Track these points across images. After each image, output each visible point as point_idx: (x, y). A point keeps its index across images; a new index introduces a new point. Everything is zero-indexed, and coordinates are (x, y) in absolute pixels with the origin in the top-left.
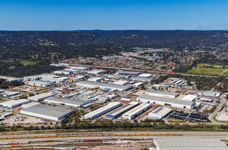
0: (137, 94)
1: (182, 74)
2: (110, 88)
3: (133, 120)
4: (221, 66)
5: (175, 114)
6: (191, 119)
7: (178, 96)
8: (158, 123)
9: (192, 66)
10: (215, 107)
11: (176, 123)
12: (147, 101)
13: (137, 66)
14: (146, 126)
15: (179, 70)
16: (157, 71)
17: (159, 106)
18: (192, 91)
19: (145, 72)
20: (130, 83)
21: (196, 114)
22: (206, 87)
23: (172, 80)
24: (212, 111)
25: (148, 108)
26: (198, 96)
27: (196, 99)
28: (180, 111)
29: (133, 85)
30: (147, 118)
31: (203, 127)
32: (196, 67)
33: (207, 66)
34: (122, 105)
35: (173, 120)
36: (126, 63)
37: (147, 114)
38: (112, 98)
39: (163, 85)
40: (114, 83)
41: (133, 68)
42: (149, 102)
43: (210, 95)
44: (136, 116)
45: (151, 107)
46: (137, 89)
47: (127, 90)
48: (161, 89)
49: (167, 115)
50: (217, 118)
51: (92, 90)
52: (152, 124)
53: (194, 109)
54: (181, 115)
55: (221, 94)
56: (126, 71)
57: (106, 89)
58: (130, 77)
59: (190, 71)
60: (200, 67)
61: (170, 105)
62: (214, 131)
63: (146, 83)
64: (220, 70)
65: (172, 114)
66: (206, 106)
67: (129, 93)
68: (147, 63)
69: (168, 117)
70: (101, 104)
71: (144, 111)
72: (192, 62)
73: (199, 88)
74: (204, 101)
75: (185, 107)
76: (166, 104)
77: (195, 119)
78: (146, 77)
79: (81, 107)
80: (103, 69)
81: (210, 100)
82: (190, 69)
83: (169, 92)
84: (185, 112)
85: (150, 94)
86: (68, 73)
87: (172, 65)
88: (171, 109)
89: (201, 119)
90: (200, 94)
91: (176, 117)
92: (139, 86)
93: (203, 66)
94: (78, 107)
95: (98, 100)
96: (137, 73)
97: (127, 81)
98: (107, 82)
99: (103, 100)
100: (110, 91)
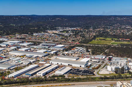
0: (51, 58)
1: (84, 45)
2: (33, 55)
3: (44, 76)
4: (111, 39)
5: (73, 71)
6: (83, 74)
7: (79, 59)
8: (60, 78)
9: (93, 39)
10: (100, 66)
11: (72, 77)
12: (56, 63)
13: (56, 40)
14: (51, 80)
15: (83, 42)
16: (69, 42)
17: (64, 66)
18: (88, 56)
19: (61, 44)
20: (48, 52)
21: (87, 71)
22: (98, 53)
23: (77, 49)
24: (98, 68)
25: (56, 68)
26: (91, 58)
27: (90, 61)
28: (77, 69)
29: (50, 53)
30: (54, 75)
31: (89, 79)
32: (95, 40)
33: (102, 39)
34: (39, 67)
35: (71, 75)
36: (49, 38)
37: (55, 72)
38: (33, 62)
39: (70, 52)
40: (37, 51)
41: (53, 41)
42: (58, 64)
43: (99, 58)
44: (47, 73)
45: (59, 67)
46: (52, 55)
47: (45, 56)
48: (68, 55)
49: (68, 72)
50: (99, 73)
51: (20, 56)
52: (56, 78)
53: (86, 67)
54: (77, 72)
55: (106, 57)
56: (48, 43)
57: (30, 56)
58: (49, 47)
59: (90, 42)
60: (97, 40)
61: (72, 65)
62: (95, 81)
63: (59, 51)
64: (110, 41)
65: (71, 71)
66: (95, 65)
67: (46, 58)
68: (63, 37)
69: (68, 73)
70: (24, 66)
71: (53, 70)
72: (93, 36)
73: (93, 53)
74: (94, 62)
75: (81, 66)
76: (69, 65)
77: (85, 74)
78: (61, 47)
80: (32, 42)
81: (98, 61)
82: (91, 41)
83: (74, 56)
84: (80, 69)
85: (60, 58)
86: (5, 45)
87: (80, 39)
88: (72, 68)
89: (89, 74)
90: (93, 57)
91: (73, 73)
92: (54, 53)
93: (100, 39)
94: (7, 69)
95: (22, 64)
96: (54, 45)
97: (46, 50)
98: (32, 51)
99: (26, 64)
100: (33, 57)
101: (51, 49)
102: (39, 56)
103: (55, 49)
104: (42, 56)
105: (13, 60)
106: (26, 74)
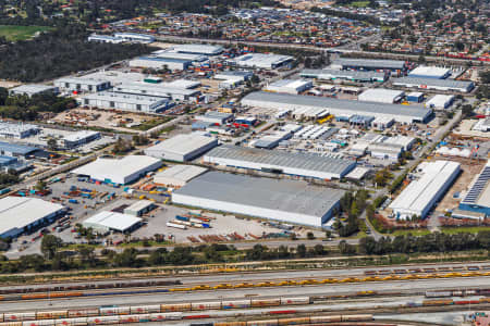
0: (465, 131)
13: (369, 41)
16: (447, 55)
20: (413, 99)
29: (428, 104)
34: (462, 172)
36: (325, 32)
38: (410, 148)
40: (362, 97)
46: (449, 115)
47: (425, 121)
57: (357, 117)
58: (388, 77)
63: (460, 97)
67: (441, 131)
79: (343, 179)
86: (180, 66)
92: (447, 106)
94: (333, 179)
95: (368, 157)
96: (401, 66)
97: (399, 92)
98: (332, 94)
99: (386, 157)
100: (376, 126)
101: (408, 85)
102: (400, 119)
103: (428, 87)
104: (414, 121)
105: (305, 136)
106: (462, 207)
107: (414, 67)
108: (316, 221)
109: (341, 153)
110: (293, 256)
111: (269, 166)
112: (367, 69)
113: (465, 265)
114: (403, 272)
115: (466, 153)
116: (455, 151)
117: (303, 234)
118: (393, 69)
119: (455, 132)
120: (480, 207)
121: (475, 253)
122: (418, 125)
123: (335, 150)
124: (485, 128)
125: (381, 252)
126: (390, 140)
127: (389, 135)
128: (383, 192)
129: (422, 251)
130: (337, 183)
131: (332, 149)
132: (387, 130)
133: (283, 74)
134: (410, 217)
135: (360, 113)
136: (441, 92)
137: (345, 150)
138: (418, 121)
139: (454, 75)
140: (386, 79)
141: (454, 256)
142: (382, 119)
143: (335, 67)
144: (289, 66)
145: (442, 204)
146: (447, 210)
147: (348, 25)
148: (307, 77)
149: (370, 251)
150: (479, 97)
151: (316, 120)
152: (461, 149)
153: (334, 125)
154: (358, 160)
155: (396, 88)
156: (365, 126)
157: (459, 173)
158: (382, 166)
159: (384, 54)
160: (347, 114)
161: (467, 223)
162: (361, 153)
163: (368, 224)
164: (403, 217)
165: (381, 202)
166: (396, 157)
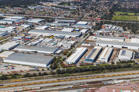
2: (64, 35)
5: (136, 55)
9: (111, 14)
12: (105, 45)
13: (67, 15)
16: (87, 18)
18: (131, 35)
19: (80, 20)
20: (77, 30)
23: (108, 26)
32: (115, 15)
33: (123, 14)
38: (74, 44)
39: (104, 31)
45: (113, 51)
46: (86, 35)
47: (79, 37)
60: (118, 15)
61: (127, 48)
63: (89, 30)
69: (134, 58)
73: (134, 33)
76: (123, 47)
79: (54, 53)
85: (102, 39)
93: (120, 14)
95: (62, 47)
96: (74, 22)
97: (73, 29)
98: (54, 30)
99: (67, 47)
100: (65, 38)
101: (76, 27)
102: (72, 36)
103: (81, 27)
104: (76, 37)
105: (45, 42)
106: (86, 60)
107: (78, 22)
108: (45, 66)
109: (55, 46)
110: (37, 76)
111: (34, 51)
112: (65, 22)
113: (85, 76)
114: (68, 79)
115: (89, 45)
116: (86, 45)
117: (41, 69)
118: (72, 22)
119: (87, 39)
120: (91, 60)
121: (88, 72)
122: (77, 38)
123: (53, 45)
124: (95, 38)
125: (62, 73)
126: (69, 42)
127: (69, 41)
128: (65, 56)
129: (74, 73)
130: (53, 54)
131: (52, 45)
132: (69, 39)
133: (41, 24)
134: (72, 63)
135: (61, 35)
136: (85, 29)
137: (56, 45)
138: (77, 37)
139: (89, 24)
140: (70, 25)
141: (83, 74)
142: (67, 36)
143: (56, 22)
144: (43, 22)
145: (81, 59)
146: (82, 61)
147: (61, 10)
148: (48, 25)
149: (59, 73)
150: (95, 30)
151: (49, 37)
152: (88, 44)
153: (54, 38)
154: (59, 48)
155: (72, 27)
156: (62, 38)
157: (87, 51)
158: (66, 49)
159: (70, 18)
160: (57, 35)
161: (87, 64)
162: (60, 46)
163: (60, 66)
164: (70, 63)
165: (64, 59)
166: (70, 47)
